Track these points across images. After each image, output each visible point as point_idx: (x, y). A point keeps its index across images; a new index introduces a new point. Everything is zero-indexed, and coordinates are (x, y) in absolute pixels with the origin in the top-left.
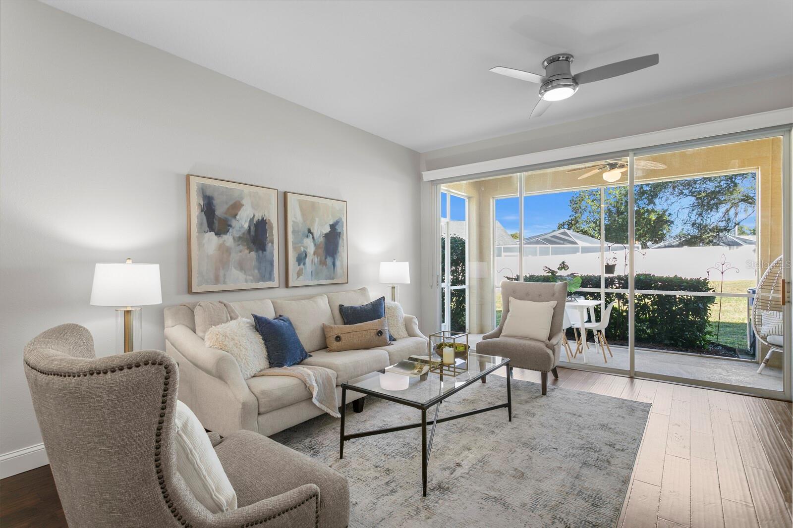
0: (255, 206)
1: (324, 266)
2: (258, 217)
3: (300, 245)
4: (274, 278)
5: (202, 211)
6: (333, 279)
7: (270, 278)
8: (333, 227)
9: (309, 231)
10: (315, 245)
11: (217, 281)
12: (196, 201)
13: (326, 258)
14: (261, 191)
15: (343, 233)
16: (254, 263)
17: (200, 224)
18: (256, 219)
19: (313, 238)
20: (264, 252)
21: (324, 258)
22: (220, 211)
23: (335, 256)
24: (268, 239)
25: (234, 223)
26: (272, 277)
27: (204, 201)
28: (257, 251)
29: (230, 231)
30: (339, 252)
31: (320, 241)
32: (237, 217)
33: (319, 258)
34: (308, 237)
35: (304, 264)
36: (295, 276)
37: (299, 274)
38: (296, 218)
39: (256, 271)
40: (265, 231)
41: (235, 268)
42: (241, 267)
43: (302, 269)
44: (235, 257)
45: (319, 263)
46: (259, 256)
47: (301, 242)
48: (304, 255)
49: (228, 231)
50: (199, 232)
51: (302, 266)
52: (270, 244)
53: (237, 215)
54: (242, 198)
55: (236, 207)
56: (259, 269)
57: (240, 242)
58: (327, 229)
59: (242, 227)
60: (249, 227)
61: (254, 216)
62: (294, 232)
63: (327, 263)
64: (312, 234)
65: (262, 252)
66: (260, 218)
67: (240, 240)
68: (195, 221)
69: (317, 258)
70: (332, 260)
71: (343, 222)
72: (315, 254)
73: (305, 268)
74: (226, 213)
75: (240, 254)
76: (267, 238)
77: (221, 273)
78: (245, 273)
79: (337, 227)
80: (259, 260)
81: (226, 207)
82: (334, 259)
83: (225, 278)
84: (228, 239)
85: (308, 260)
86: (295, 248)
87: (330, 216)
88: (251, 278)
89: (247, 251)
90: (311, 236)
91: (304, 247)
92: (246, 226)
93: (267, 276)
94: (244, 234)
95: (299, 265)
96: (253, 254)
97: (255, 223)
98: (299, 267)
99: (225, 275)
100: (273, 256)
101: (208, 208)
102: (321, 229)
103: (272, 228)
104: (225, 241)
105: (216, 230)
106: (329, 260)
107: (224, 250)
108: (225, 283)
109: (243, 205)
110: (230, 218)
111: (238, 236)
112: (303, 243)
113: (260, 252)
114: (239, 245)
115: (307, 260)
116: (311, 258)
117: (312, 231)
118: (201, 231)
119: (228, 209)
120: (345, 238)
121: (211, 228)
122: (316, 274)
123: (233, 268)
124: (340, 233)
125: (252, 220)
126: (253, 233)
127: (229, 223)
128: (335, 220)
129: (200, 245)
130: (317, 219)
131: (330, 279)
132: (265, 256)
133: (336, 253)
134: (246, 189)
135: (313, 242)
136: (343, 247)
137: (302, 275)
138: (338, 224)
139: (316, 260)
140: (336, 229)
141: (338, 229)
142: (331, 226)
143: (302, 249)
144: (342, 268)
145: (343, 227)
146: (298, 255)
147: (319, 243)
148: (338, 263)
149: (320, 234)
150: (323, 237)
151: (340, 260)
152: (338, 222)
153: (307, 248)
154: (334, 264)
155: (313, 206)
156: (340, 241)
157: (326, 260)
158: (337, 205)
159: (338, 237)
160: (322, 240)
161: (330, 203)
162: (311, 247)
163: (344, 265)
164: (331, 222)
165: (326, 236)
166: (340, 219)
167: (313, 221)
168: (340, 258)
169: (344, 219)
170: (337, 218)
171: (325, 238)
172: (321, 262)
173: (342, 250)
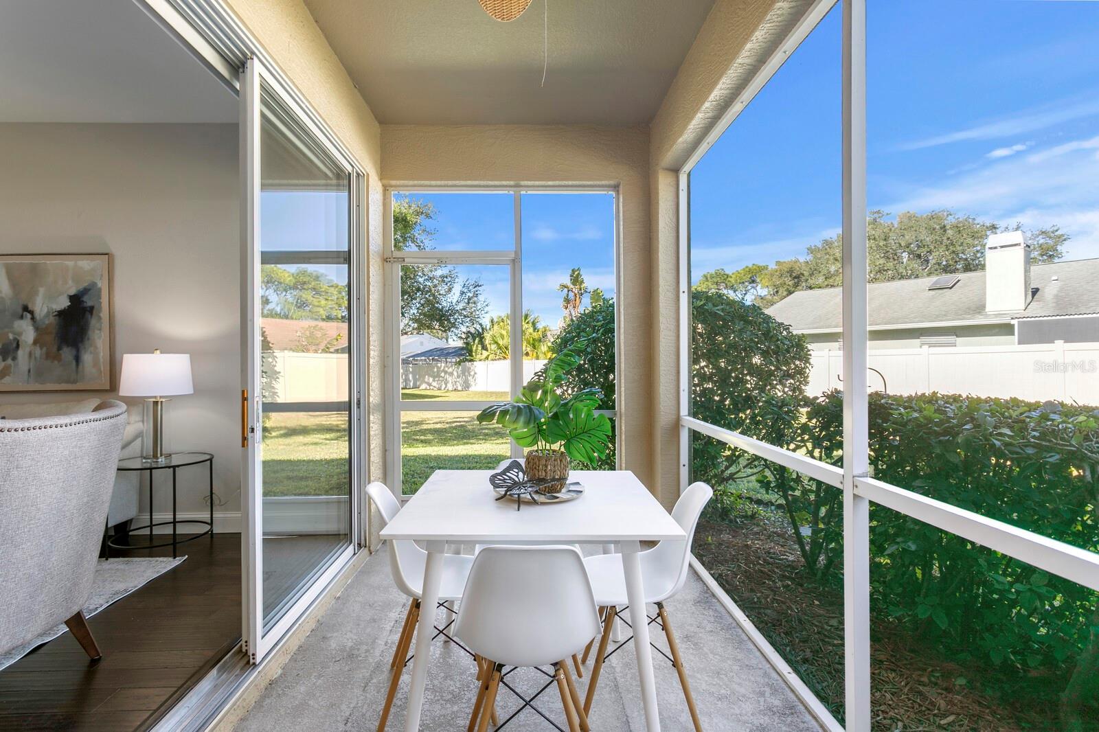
1: (56, 362)
3: (6, 330)
6: (75, 382)
8: (76, 299)
9: (26, 309)
10: (37, 329)
13: (59, 349)
15: (100, 310)
19: (33, 318)
21: (54, 348)
23: (80, 345)
30: (88, 339)
31: (47, 322)
33: (44, 349)
34: (22, 317)
35: (14, 359)
37: (3, 374)
38: (1, 292)
43: (10, 365)
45: (44, 356)
47: (9, 325)
48: (14, 345)
51: (9, 361)
58: (64, 303)
63: (63, 356)
64: (32, 313)
69: (41, 349)
70: (74, 352)
71: (100, 290)
72: (35, 342)
73: (16, 365)
79: (85, 298)
82: (78, 351)
85: (21, 353)
87: (70, 282)
90: (29, 316)
91: (14, 333)
95: (4, 360)
98: (4, 363)
102: (49, 303)
106: (67, 353)
112: (12, 327)
115: (20, 353)
116: (28, 350)
117: (30, 307)
120: (104, 314)
122: (38, 373)
124: (92, 308)
128: (81, 287)
130: (42, 290)
131: (68, 382)
133: (82, 341)
135: (33, 325)
136: (100, 330)
137: (9, 375)
138: (90, 292)
139: (38, 352)
140: (83, 301)
141: (88, 301)
142: (72, 298)
143: (11, 336)
144: (96, 363)
145: (99, 297)
146: (3, 345)
147: (44, 326)
148: (87, 358)
149: (48, 312)
150: (55, 316)
151: (91, 353)
152: (89, 290)
153: (20, 334)
154: (77, 359)
155: (34, 270)
156: (93, 322)
157: (60, 352)
158: (85, 264)
159: (88, 315)
160: (52, 320)
161: (70, 263)
162: (28, 333)
163: (102, 360)
164: (73, 292)
165: (61, 314)
166: (94, 284)
167: (34, 293)
168: (92, 349)
169: (103, 284)
170: (86, 284)
171: (57, 318)
172: (48, 356)
173: (97, 336)
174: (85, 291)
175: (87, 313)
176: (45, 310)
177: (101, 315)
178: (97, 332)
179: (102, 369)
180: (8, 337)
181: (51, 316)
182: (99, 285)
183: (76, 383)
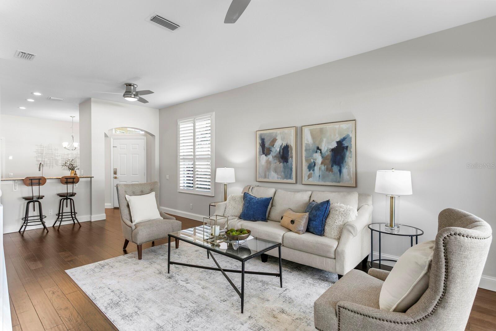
0: (283, 139)
1: (331, 172)
2: (284, 144)
3: (310, 158)
4: (292, 177)
5: (260, 146)
6: (339, 182)
7: (290, 178)
8: (340, 143)
9: (318, 148)
10: (323, 157)
11: (265, 177)
12: (259, 141)
13: (332, 166)
14: (286, 130)
15: (351, 147)
16: (282, 169)
17: (260, 152)
18: (283, 146)
19: (321, 153)
20: (287, 163)
21: (330, 166)
22: (267, 145)
23: (341, 165)
24: (289, 156)
25: (273, 149)
27: (261, 141)
28: (283, 163)
29: (271, 153)
30: (345, 162)
31: (327, 154)
32: (274, 146)
33: (326, 166)
34: (316, 152)
35: (313, 170)
36: (307, 178)
37: (309, 177)
38: (308, 141)
39: (283, 173)
40: (288, 152)
41: (273, 171)
42: (276, 171)
43: (312, 173)
44: (273, 166)
45: (326, 170)
46: (284, 165)
47: (311, 156)
48: (314, 164)
49: (270, 153)
50: (259, 155)
51: (311, 171)
52: (291, 158)
53: (274, 145)
54: (277, 136)
55: (274, 141)
56: (284, 172)
57: (275, 159)
58: (334, 145)
59: (276, 150)
60: (280, 150)
61: (282, 144)
62: (306, 150)
63: (334, 170)
64: (320, 150)
65: (286, 163)
66: (285, 145)
67: (275, 157)
68: (258, 150)
69: (324, 166)
70: (339, 168)
71: (351, 138)
72: (322, 163)
73: (314, 173)
74: (269, 145)
75: (275, 164)
76: (289, 155)
77: (267, 173)
78: (277, 174)
79: (344, 142)
80: (285, 167)
81: (269, 142)
82: (340, 167)
83: (268, 176)
84: (270, 157)
86: (306, 160)
87: (337, 135)
88: (280, 177)
89: (278, 163)
90: (319, 151)
91: (314, 159)
92: (278, 150)
93: (289, 176)
94: (277, 154)
95: (309, 171)
96: (281, 164)
97: (283, 148)
98: (309, 172)
99: (268, 174)
100: (292, 165)
101: (263, 145)
102: (328, 145)
103: (292, 150)
104: (269, 158)
105: (265, 154)
106: (336, 168)
107: (268, 162)
108: (268, 178)
109: (277, 140)
110: (271, 147)
111: (274, 155)
112: (313, 157)
113: (285, 163)
114: (275, 160)
115: (316, 168)
116: (319, 166)
117: (320, 148)
118: (260, 155)
119: (270, 143)
120: (353, 149)
121: (264, 153)
122: (323, 177)
123: (272, 172)
124: (347, 147)
125: (281, 146)
126: (281, 153)
127: (271, 150)
128: (342, 137)
129: (260, 160)
130: (325, 140)
131: (336, 182)
132: (288, 165)
133: (342, 163)
134: (278, 131)
135: (321, 156)
136: (351, 157)
137: (311, 178)
138: (346, 140)
139: (323, 168)
140: (343, 144)
141: (345, 144)
142: (338, 142)
143: (312, 160)
144: (349, 174)
145: (351, 141)
146: (309, 164)
147: (326, 156)
148: (344, 171)
149: (327, 150)
150: (330, 151)
151: (346, 168)
152: (346, 138)
153: (316, 160)
154: (340, 171)
155: (321, 130)
156: (348, 154)
157: (333, 168)
158: (344, 126)
159: (345, 150)
160: (329, 153)
161: (337, 126)
162: (319, 159)
163: (352, 172)
164: (338, 140)
165: (333, 150)
166: (348, 135)
167: (321, 141)
168: (347, 167)
169: (352, 135)
170: (345, 135)
171: (331, 152)
172: (327, 169)
173: (350, 161)
174: (344, 139)
175: (345, 149)
176: (326, 149)
178: (349, 158)
179: (352, 177)
180: (311, 161)
181: (329, 151)
182: (351, 135)
183: (339, 183)
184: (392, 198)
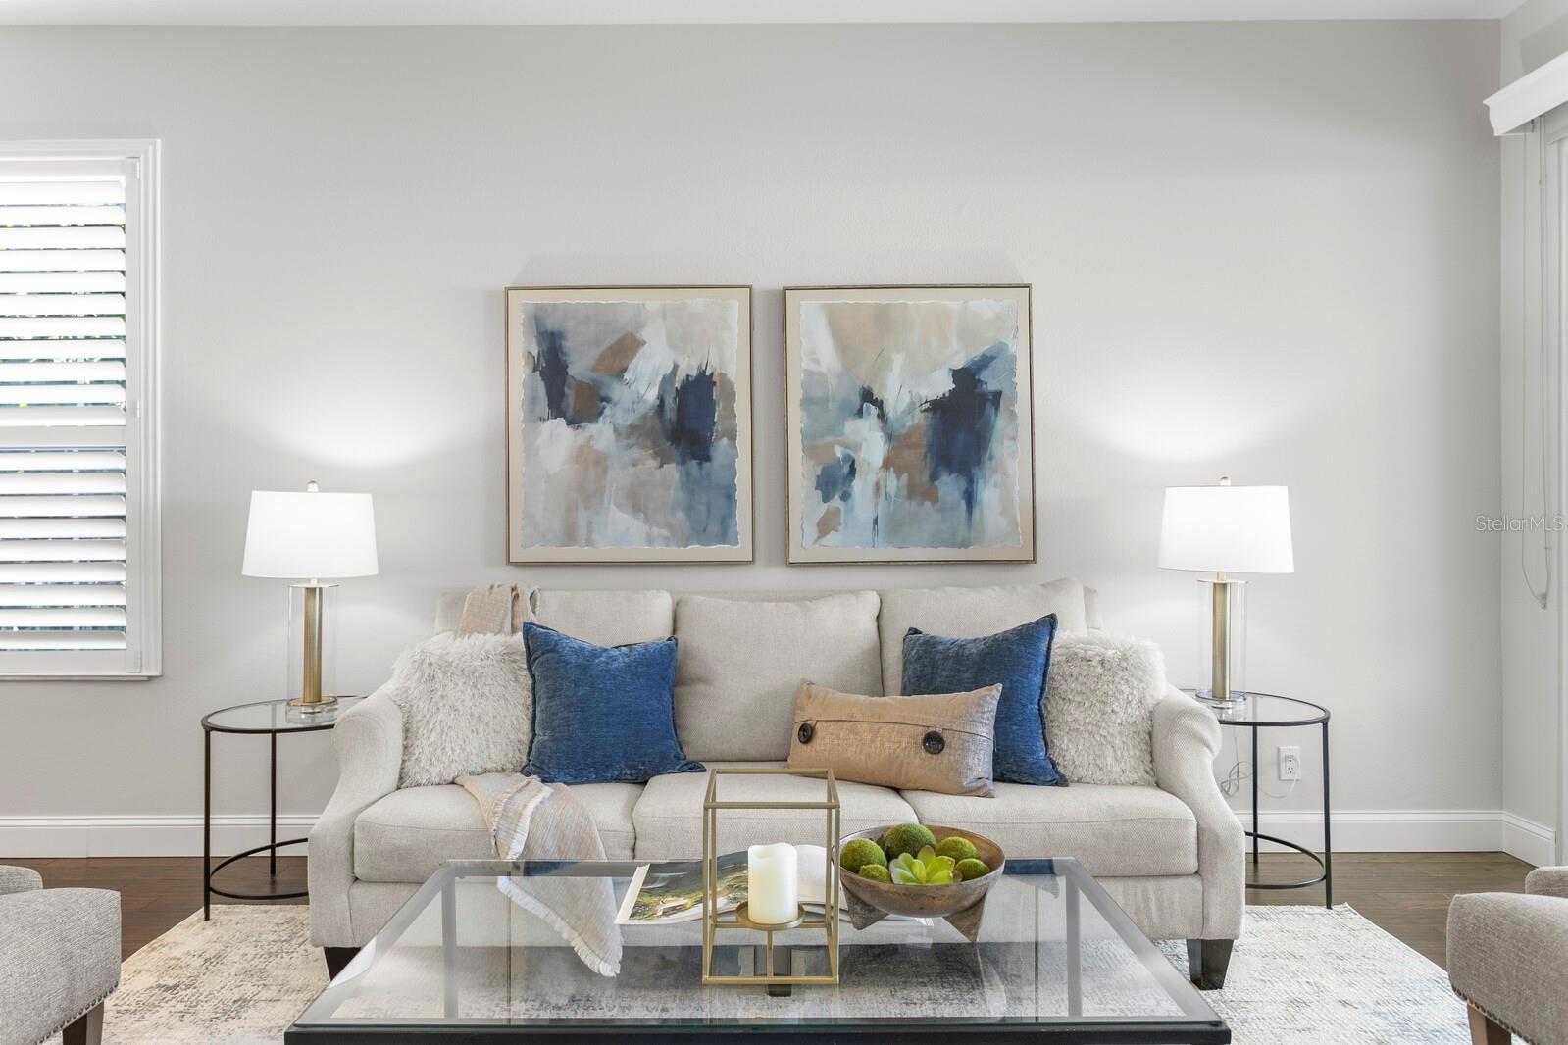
0: (679, 341)
1: (928, 504)
2: (688, 368)
3: (830, 439)
4: (737, 534)
5: (535, 370)
6: (965, 544)
7: (725, 535)
8: (966, 378)
9: (867, 396)
10: (890, 437)
11: (570, 536)
12: (523, 345)
13: (934, 477)
14: (698, 301)
15: (1014, 395)
16: (674, 493)
17: (531, 401)
18: (680, 377)
19: (881, 416)
20: (706, 465)
21: (925, 477)
22: (580, 365)
23: (975, 470)
24: (718, 428)
25: (616, 391)
26: (731, 530)
27: (540, 344)
28: (683, 462)
29: (607, 411)
30: (991, 458)
31: (909, 424)
32: (627, 376)
33: (905, 477)
34: (860, 413)
35: (846, 497)
36: (812, 532)
37: (825, 526)
38: (817, 362)
39: (680, 515)
40: (709, 406)
41: (619, 506)
42: (636, 502)
43: (838, 511)
44: (619, 476)
45: (904, 492)
46: (688, 475)
47: (835, 430)
48: (846, 469)
49: (601, 413)
50: (527, 421)
51: (836, 501)
52: (725, 441)
53: (624, 370)
54: (641, 325)
55: (623, 350)
56: (689, 510)
57: (632, 441)
58: (942, 385)
59: (640, 399)
60: (661, 399)
61: (676, 367)
62: (807, 402)
63: (941, 493)
64: (879, 404)
65: (700, 464)
66: (694, 373)
67: (634, 432)
68: (518, 395)
69: (898, 478)
70: (963, 485)
71: (1013, 359)
72: (887, 464)
73: (850, 510)
74: (594, 369)
75: (631, 470)
76: (714, 423)
77: (582, 518)
78: (647, 520)
79: (985, 376)
80: (690, 485)
81: (594, 354)
82: (971, 481)
83: (590, 532)
84: (601, 434)
85: (860, 487)
86: (810, 451)
87: (955, 344)
88: (665, 532)
89: (653, 463)
90: (874, 410)
91: (846, 446)
92: (652, 396)
93: (714, 528)
94: (644, 417)
95: (826, 498)
96: (672, 470)
97: (677, 385)
98: (826, 505)
99: (590, 523)
100: (735, 473)
101: (551, 362)
102: (915, 385)
103: (730, 396)
104: (591, 437)
105: (570, 413)
106: (949, 486)
107: (591, 461)
108: (590, 542)
109: (644, 343)
110: (606, 380)
111: (628, 423)
112: (842, 434)
113: (694, 463)
114: (630, 447)
115: (857, 485)
116: (872, 479)
117: (876, 395)
118: (534, 418)
119: (602, 357)
120: (1021, 407)
121: (556, 408)
122: (891, 526)
123: (612, 506)
124: (998, 395)
125: (668, 379)
126: (670, 413)
127: (603, 393)
128: (976, 353)
129: (531, 450)
130: (898, 360)
131: (952, 543)
132: (709, 476)
133: (978, 462)
134: (652, 302)
135: (882, 430)
136: (1014, 439)
137: (837, 531)
138: (993, 364)
139: (892, 483)
140: (979, 381)
141: (990, 381)
142: (958, 375)
143: (839, 452)
144: (1006, 508)
145: (1012, 373)
146: (823, 469)
147: (904, 431)
148: (988, 495)
149: (912, 403)
150: (925, 410)
151: (996, 486)
152: (993, 358)
153: (857, 447)
154: (970, 498)
155: (883, 318)
156: (1000, 423)
157: (936, 483)
158: (985, 305)
159: (989, 408)
160: (919, 419)
161: (952, 301)
162: (870, 443)
163: (1017, 499)
164: (959, 363)
165: (937, 407)
166: (1001, 348)
167: (882, 364)
168: (997, 478)
169: (1018, 348)
170: (986, 348)
171: (929, 414)
172: (912, 491)
173: (1007, 451)
174: (985, 361)
175: (989, 405)
176: (907, 399)
177: (1016, 409)
178: (1007, 443)
179: (1019, 519)
180: (834, 454)
181: (917, 411)
182: (1012, 349)
183: (966, 547)
184: (1221, 588)
